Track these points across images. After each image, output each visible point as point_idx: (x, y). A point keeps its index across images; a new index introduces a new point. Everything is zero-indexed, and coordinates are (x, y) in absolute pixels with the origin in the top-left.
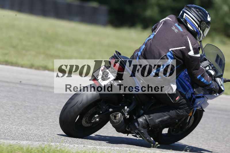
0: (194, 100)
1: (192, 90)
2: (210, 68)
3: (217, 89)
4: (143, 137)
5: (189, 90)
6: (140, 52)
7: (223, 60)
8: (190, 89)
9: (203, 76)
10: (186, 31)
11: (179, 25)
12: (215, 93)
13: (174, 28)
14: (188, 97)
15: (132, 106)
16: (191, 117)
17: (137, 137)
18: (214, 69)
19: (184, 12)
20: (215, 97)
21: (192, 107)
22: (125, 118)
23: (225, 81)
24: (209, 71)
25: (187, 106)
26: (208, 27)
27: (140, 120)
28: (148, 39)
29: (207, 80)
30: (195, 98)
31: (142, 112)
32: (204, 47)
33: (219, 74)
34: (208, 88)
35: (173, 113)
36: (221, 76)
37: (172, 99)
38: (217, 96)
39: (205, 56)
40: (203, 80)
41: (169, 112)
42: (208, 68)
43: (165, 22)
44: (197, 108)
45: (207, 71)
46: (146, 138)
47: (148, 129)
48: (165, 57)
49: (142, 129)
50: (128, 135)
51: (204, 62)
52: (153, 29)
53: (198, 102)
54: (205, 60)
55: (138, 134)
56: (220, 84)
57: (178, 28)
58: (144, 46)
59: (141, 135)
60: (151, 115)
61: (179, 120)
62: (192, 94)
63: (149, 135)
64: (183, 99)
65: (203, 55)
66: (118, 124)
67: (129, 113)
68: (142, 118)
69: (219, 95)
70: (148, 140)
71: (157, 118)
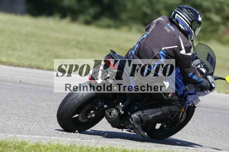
0: (186, 97)
1: (184, 87)
2: (201, 66)
3: (208, 86)
4: (136, 132)
5: (181, 88)
6: (133, 51)
7: (214, 58)
8: (182, 86)
9: (194, 74)
10: (177, 30)
11: (171, 25)
12: (206, 90)
13: (166, 28)
14: (180, 94)
15: (127, 103)
16: (183, 113)
17: (132, 132)
18: (205, 67)
19: (176, 13)
20: (206, 94)
21: (184, 104)
22: (119, 114)
23: (216, 79)
24: (200, 69)
25: (179, 102)
26: (199, 27)
27: (135, 116)
28: (142, 38)
29: (199, 78)
30: (187, 95)
31: (136, 108)
32: (195, 47)
33: (210, 72)
34: (199, 86)
35: (165, 109)
36: (212, 74)
37: (165, 96)
38: (208, 93)
39: (197, 55)
40: (194, 77)
41: (161, 108)
42: (199, 66)
43: (158, 22)
44: (189, 105)
45: (198, 69)
46: (140, 133)
47: (142, 124)
48: (158, 56)
49: (136, 124)
50: (122, 130)
51: (196, 60)
52: (147, 28)
53: (190, 98)
54: (197, 58)
55: (132, 129)
56: (211, 82)
57: (170, 28)
58: (138, 45)
59: (135, 130)
60: (145, 111)
61: (172, 116)
62: (184, 91)
63: (143, 130)
64: (175, 95)
65: (194, 53)
66: (113, 119)
67: (123, 109)
68: (136, 114)
69: (210, 92)
70: (142, 135)
71: (150, 114)
